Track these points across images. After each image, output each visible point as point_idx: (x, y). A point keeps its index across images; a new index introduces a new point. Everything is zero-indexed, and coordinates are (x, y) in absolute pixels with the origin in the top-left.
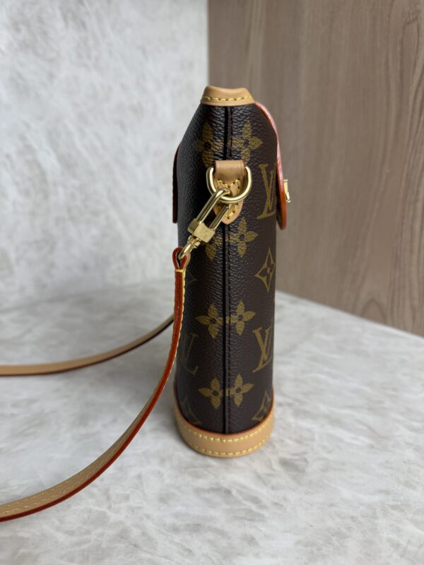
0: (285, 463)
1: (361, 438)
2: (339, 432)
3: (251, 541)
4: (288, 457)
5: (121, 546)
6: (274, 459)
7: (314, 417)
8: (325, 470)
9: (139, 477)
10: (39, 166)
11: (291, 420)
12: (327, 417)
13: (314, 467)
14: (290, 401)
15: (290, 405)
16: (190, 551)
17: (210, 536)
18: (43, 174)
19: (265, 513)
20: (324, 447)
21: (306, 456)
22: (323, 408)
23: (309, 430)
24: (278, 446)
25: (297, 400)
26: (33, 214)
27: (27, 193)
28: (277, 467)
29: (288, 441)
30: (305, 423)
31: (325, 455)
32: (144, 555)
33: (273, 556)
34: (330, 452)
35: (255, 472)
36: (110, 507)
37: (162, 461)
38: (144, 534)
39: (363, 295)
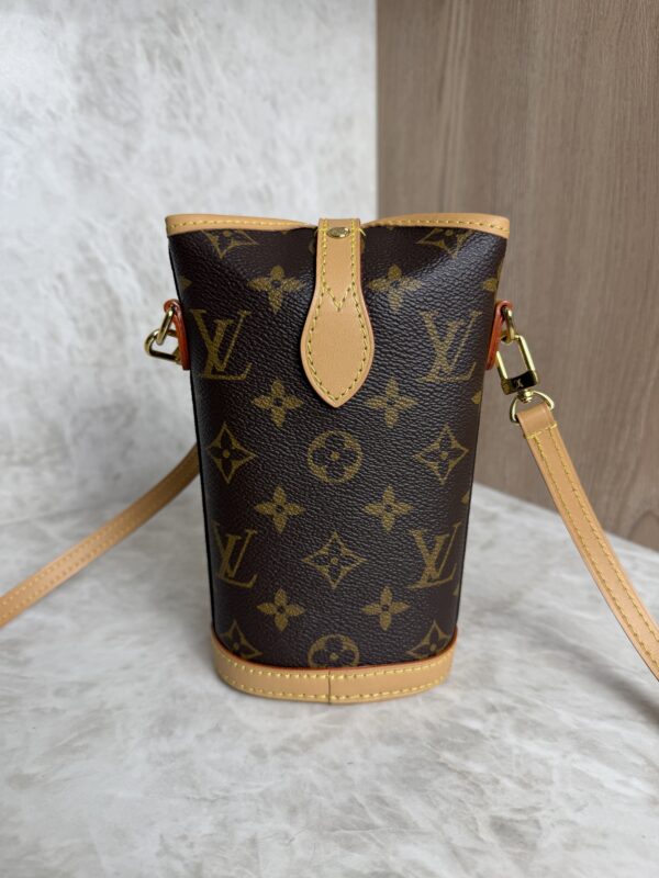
0: (501, 827)
1: (636, 782)
2: (596, 769)
4: (506, 814)
6: (482, 817)
7: (552, 735)
8: (571, 846)
9: (253, 842)
10: (109, 290)
11: (511, 739)
12: (570, 734)
13: (552, 838)
14: (509, 702)
15: (509, 710)
18: (116, 302)
20: (569, 799)
21: (538, 815)
22: (566, 718)
23: (542, 761)
24: (488, 790)
25: (522, 701)
26: (99, 365)
27: (90, 334)
28: (487, 835)
29: (505, 782)
30: (535, 747)
31: (570, 815)
34: (580, 809)
35: (448, 843)
37: (293, 811)
39: (634, 504)
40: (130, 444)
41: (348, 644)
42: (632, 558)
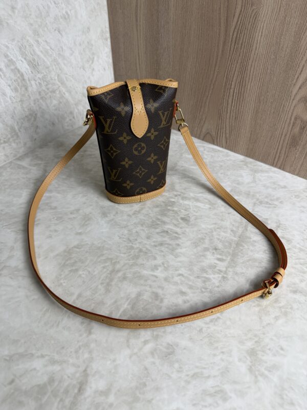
0: (182, 219)
1: (207, 205)
2: (199, 204)
3: (178, 245)
4: (183, 216)
5: (142, 254)
6: (179, 218)
7: (189, 199)
8: (196, 219)
9: (137, 232)
10: (19, 71)
11: (181, 202)
12: (193, 198)
13: (192, 219)
14: (179, 193)
15: (180, 195)
16: (162, 251)
17: (166, 246)
18: (22, 75)
19: (180, 236)
20: (194, 211)
21: (189, 215)
22: (192, 195)
23: (188, 205)
24: (178, 212)
25: (182, 193)
28: (180, 221)
29: (182, 211)
30: (186, 202)
31: (195, 214)
32: (150, 255)
33: (186, 248)
34: (196, 213)
35: (174, 224)
36: (132, 244)
37: (142, 225)
38: (147, 249)
39: (204, 130)
40: (37, 127)
41: (144, 189)
42: (204, 147)
